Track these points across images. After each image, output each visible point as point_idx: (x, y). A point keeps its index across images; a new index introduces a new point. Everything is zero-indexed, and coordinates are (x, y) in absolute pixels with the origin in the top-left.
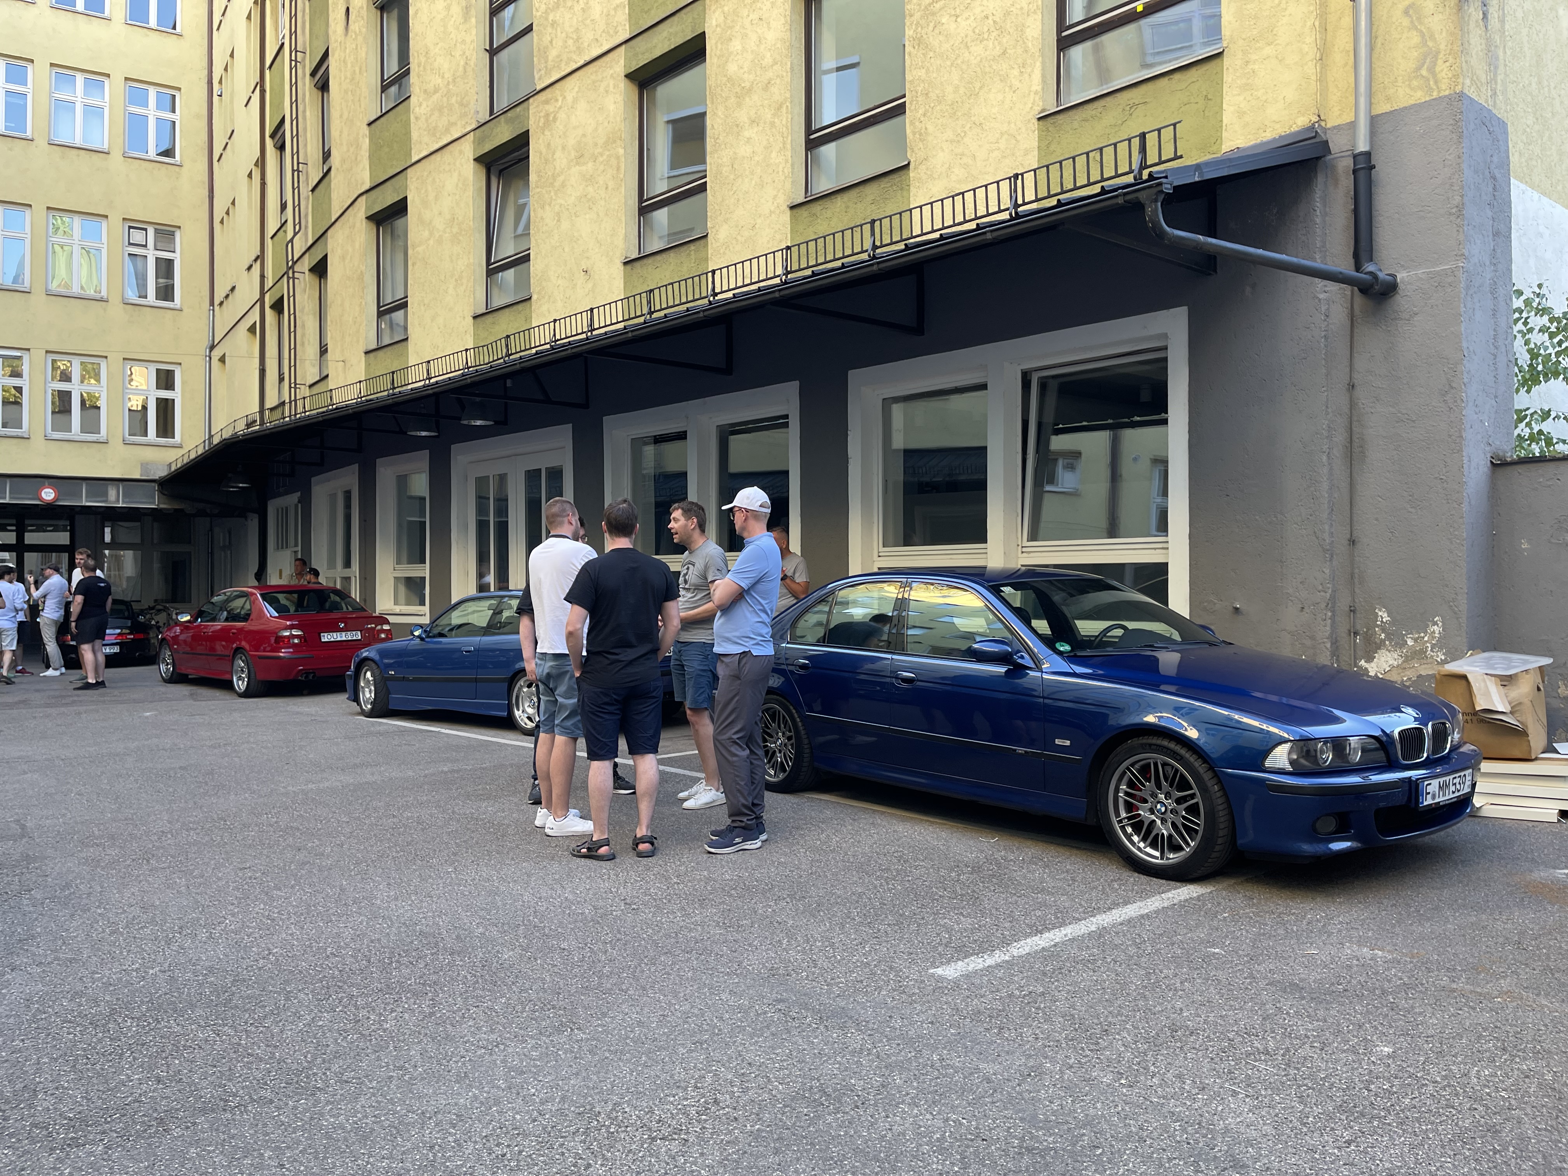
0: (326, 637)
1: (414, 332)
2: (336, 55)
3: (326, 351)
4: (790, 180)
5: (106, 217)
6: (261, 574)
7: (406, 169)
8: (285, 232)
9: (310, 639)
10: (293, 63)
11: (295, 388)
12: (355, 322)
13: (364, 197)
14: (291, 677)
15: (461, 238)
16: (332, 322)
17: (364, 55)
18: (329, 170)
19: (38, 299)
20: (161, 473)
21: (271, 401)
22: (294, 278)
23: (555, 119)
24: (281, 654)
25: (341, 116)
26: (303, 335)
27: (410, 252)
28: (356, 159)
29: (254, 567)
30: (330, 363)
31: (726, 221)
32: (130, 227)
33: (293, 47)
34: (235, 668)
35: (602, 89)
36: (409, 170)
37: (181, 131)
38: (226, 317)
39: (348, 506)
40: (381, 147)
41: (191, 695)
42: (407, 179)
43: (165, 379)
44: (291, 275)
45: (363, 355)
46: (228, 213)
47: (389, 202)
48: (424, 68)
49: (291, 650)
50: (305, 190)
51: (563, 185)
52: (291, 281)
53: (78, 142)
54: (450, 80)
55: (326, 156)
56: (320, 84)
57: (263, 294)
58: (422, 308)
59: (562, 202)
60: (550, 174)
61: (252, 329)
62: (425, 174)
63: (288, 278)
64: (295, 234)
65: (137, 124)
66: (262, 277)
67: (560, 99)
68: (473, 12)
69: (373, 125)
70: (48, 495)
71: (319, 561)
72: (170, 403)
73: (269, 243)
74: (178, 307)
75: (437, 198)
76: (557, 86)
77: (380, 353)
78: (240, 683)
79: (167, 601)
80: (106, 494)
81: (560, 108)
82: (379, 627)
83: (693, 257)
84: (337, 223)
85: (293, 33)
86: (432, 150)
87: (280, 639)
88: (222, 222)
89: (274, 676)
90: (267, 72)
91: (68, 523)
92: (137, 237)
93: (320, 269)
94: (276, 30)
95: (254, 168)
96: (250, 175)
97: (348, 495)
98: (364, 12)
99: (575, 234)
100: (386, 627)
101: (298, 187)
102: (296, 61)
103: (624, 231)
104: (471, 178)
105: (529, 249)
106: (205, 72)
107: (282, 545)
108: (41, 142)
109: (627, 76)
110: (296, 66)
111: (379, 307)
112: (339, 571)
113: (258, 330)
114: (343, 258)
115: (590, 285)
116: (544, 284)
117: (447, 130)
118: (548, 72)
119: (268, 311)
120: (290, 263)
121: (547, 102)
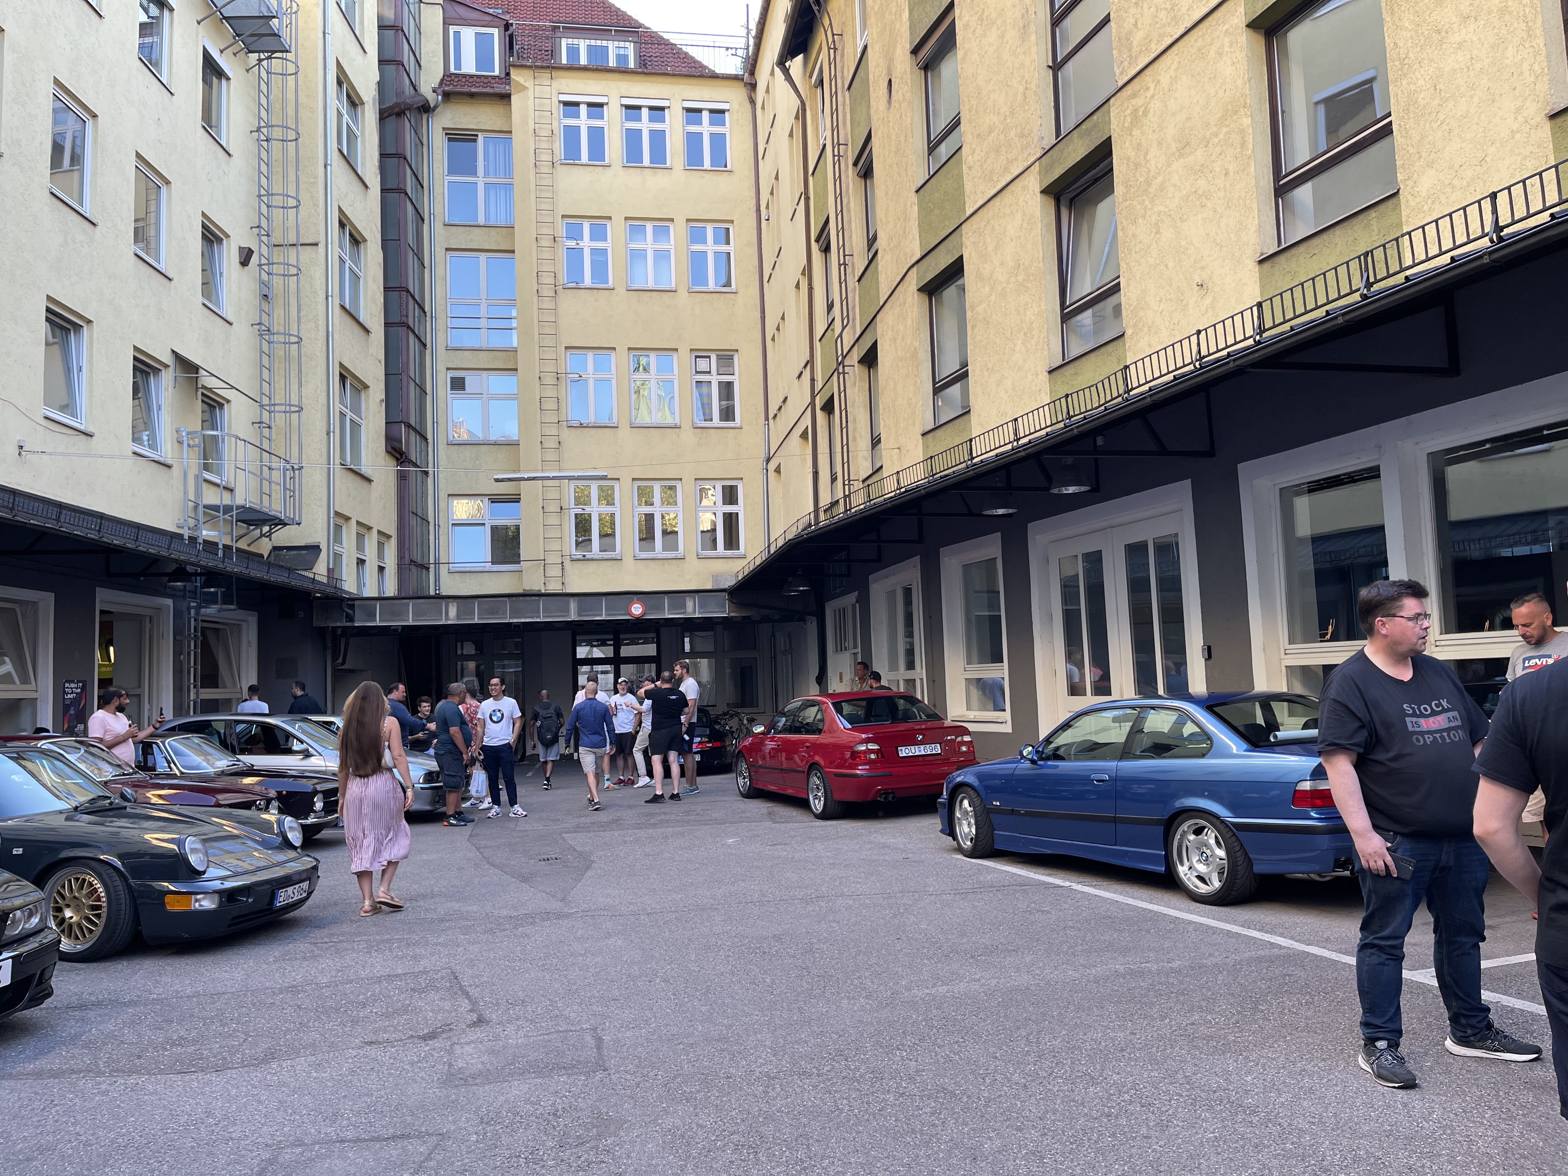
0: (904, 752)
1: (977, 403)
2: (880, 134)
3: (879, 441)
4: (1546, 78)
5: (676, 350)
6: (821, 679)
7: (961, 225)
8: (833, 330)
9: (887, 755)
10: (836, 158)
11: (849, 485)
12: (910, 404)
13: (915, 269)
14: (869, 799)
15: (1029, 285)
16: (884, 409)
17: (909, 120)
18: (876, 253)
19: (625, 431)
20: (729, 582)
21: (825, 500)
22: (844, 373)
23: (1146, 112)
24: (858, 772)
25: (887, 194)
26: (855, 430)
27: (969, 314)
28: (904, 232)
29: (815, 671)
30: (884, 453)
31: (1430, 165)
32: (697, 357)
33: (836, 141)
34: (810, 785)
35: (1212, 54)
36: (963, 226)
37: (735, 260)
38: (779, 429)
39: (908, 603)
40: (932, 210)
41: (769, 814)
42: (962, 236)
43: (730, 495)
44: (841, 371)
45: (920, 437)
46: (778, 329)
47: (942, 266)
48: (977, 111)
49: (868, 767)
50: (852, 282)
51: (1162, 188)
52: (841, 376)
53: (651, 285)
54: (1007, 113)
55: (872, 241)
56: (862, 172)
57: (813, 397)
58: (986, 374)
59: (1162, 209)
60: (1141, 179)
61: (804, 435)
62: (983, 224)
63: (839, 373)
64: (844, 328)
65: (698, 260)
66: (813, 380)
67: (1152, 86)
68: (1033, 28)
69: (921, 191)
70: (637, 610)
71: (880, 665)
72: (734, 517)
73: (817, 345)
74: (738, 425)
75: (997, 248)
76: (1148, 72)
77: (939, 433)
78: (817, 801)
79: (738, 706)
80: (684, 606)
81: (1153, 96)
82: (959, 739)
83: (1375, 228)
84: (886, 305)
85: (835, 129)
86: (989, 196)
87: (855, 755)
88: (773, 339)
89: (850, 796)
90: (811, 178)
91: (654, 635)
92: (703, 365)
93: (870, 359)
94: (817, 136)
95: (801, 277)
96: (797, 286)
97: (908, 592)
98: (908, 77)
99: (1183, 243)
100: (967, 738)
101: (845, 280)
102: (839, 156)
103: (1256, 222)
104: (1038, 213)
105: (1118, 277)
106: (754, 202)
107: (841, 648)
108: (621, 290)
109: (1248, 26)
110: (839, 160)
111: (934, 383)
112: (902, 674)
113: (809, 436)
114: (894, 339)
115: (1208, 301)
116: (1142, 314)
117: (1006, 170)
118: (1133, 60)
119: (819, 413)
120: (840, 359)
121: (1134, 95)
